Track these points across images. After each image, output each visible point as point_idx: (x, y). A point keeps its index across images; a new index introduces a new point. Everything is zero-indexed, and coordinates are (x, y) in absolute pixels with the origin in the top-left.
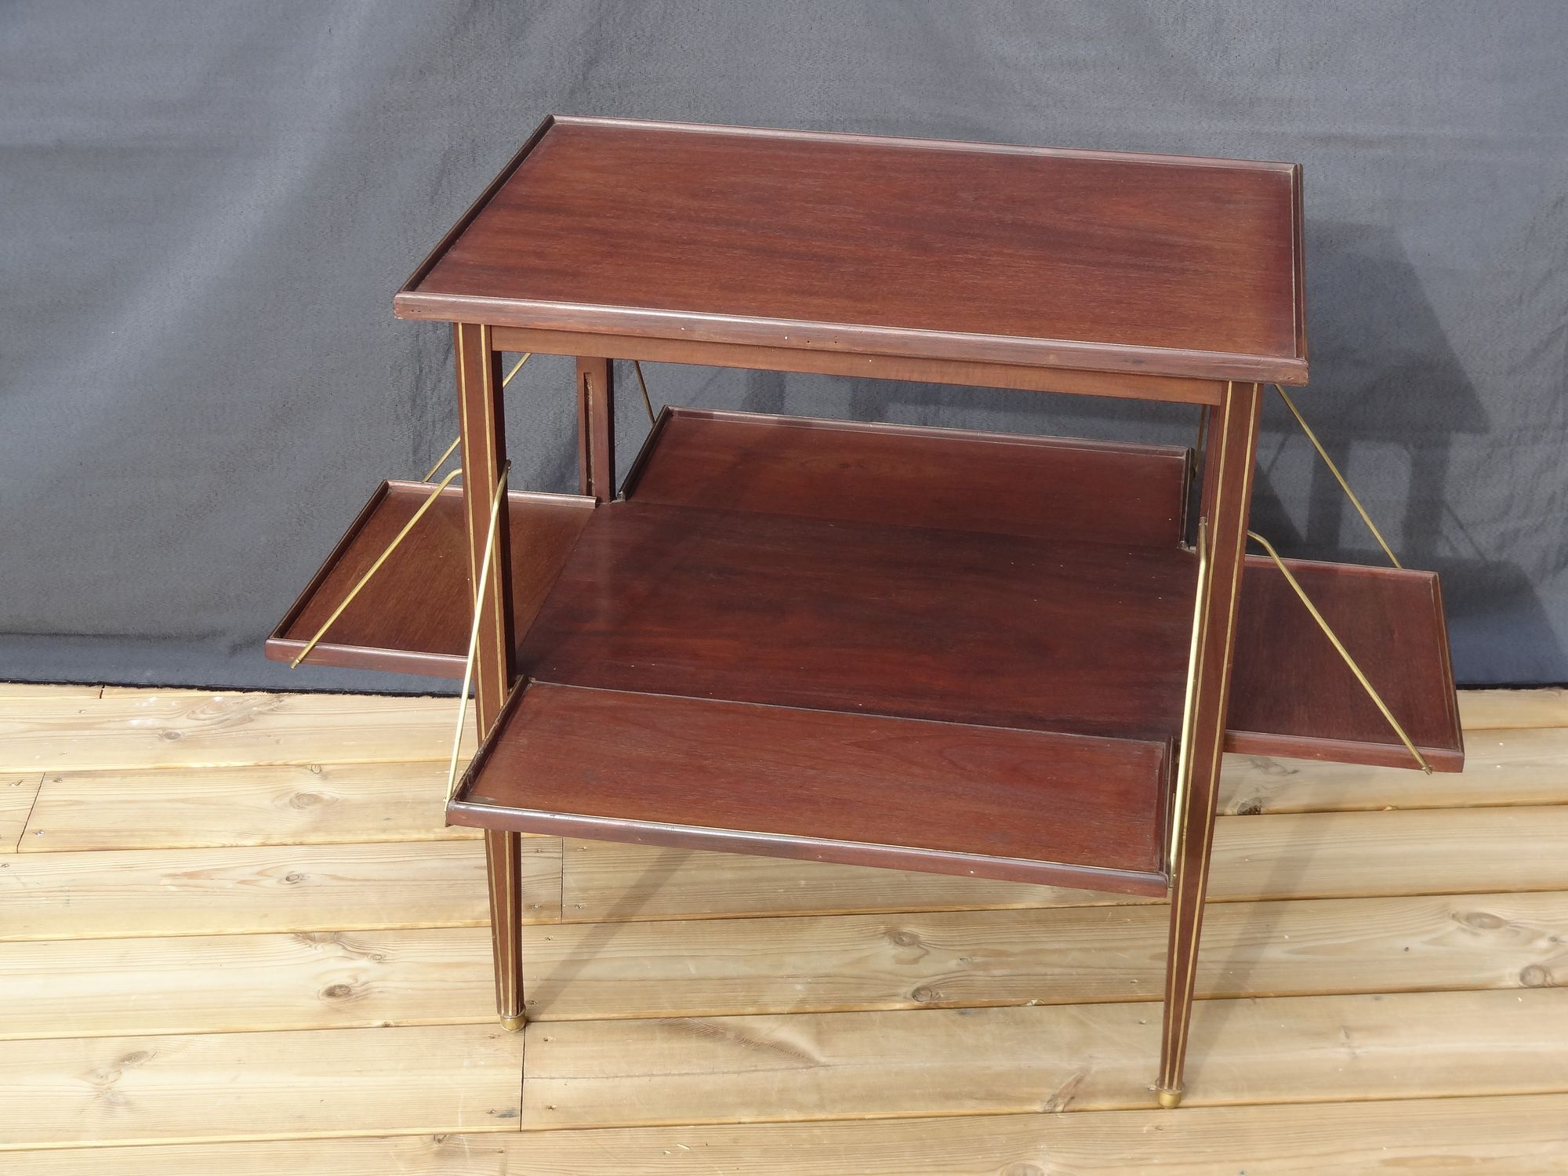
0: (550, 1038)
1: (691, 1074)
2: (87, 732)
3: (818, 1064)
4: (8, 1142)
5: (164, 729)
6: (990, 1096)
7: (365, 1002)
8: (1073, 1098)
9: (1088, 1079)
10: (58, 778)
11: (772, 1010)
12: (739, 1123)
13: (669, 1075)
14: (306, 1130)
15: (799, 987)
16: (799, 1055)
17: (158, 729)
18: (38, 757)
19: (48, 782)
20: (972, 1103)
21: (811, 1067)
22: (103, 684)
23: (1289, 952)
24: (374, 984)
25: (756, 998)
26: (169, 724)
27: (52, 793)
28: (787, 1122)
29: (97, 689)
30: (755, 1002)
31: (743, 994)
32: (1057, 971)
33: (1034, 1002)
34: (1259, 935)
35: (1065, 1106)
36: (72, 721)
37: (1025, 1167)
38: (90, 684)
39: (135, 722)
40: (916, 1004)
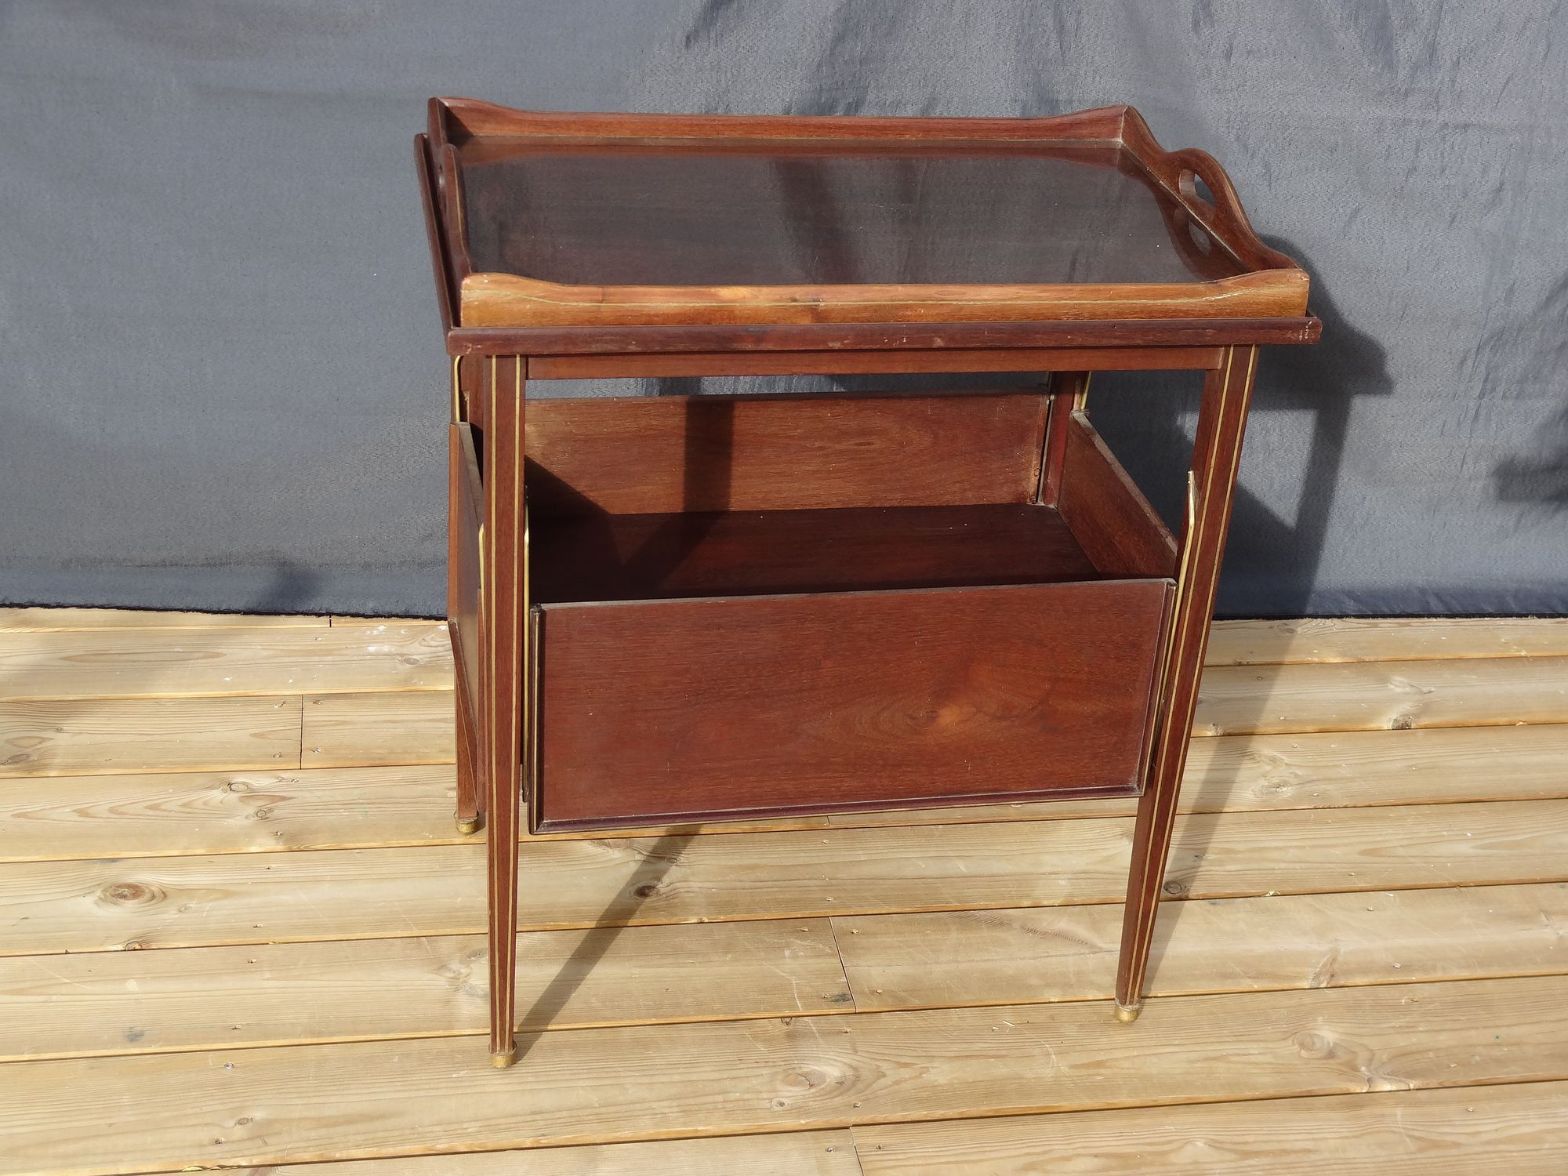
0: (855, 932)
1: (993, 960)
2: (330, 658)
3: (1101, 950)
4: (388, 1032)
5: (402, 655)
6: (1259, 976)
7: (676, 900)
8: (1332, 976)
9: (1340, 959)
10: (317, 699)
11: (1046, 903)
12: (1049, 1003)
13: (973, 960)
14: (662, 1017)
15: (1062, 882)
16: (1082, 942)
17: (397, 654)
18: (291, 681)
19: (308, 704)
20: (1249, 981)
21: (1096, 953)
22: (330, 614)
23: (1474, 847)
24: (678, 885)
25: (1028, 892)
26: (405, 651)
27: (313, 714)
28: (1090, 1001)
29: (326, 619)
30: (1028, 896)
31: (1015, 889)
32: (1283, 865)
33: (1271, 893)
34: (1445, 833)
35: (1328, 983)
36: (311, 648)
37: (1311, 1036)
38: (319, 615)
39: (372, 649)
40: (1170, 895)
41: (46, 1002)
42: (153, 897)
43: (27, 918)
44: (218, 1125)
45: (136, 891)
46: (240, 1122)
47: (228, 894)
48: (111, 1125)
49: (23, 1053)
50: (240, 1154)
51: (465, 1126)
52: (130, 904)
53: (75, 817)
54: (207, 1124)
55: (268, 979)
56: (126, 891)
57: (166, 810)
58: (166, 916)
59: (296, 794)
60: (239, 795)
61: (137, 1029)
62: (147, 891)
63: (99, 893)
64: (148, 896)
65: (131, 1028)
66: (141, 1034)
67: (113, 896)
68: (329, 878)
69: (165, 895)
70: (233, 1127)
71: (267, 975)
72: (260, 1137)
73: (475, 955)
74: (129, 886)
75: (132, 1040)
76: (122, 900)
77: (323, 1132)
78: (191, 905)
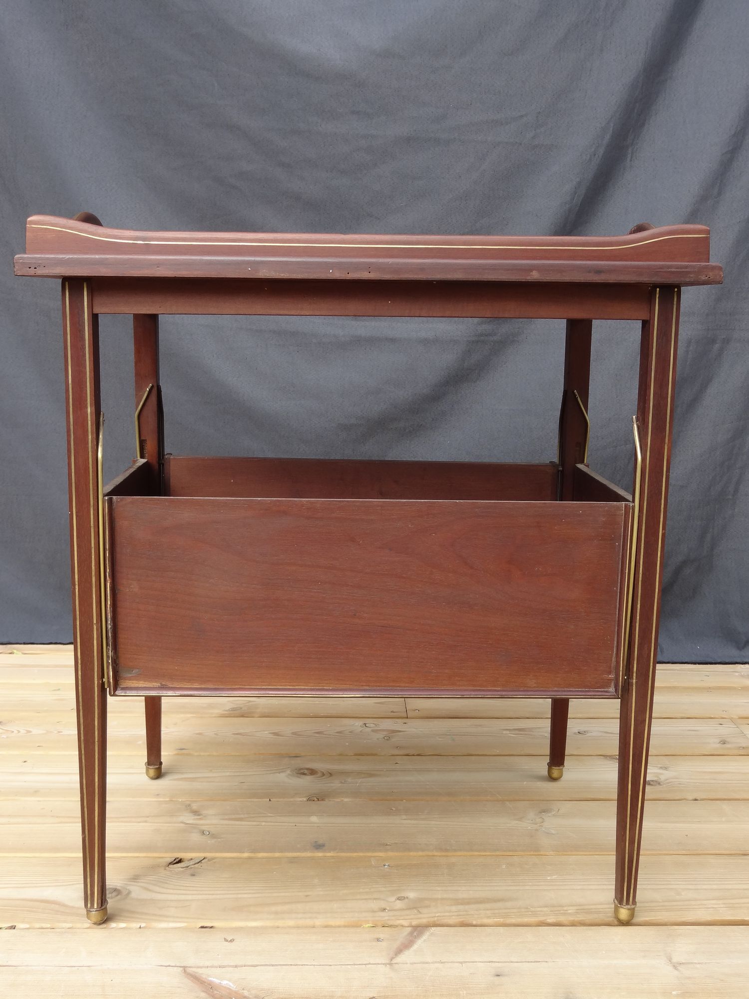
41: (258, 825)
42: (323, 775)
43: (244, 783)
44: (384, 900)
45: (312, 772)
46: (399, 899)
47: (371, 775)
48: (307, 896)
49: (244, 852)
50: (402, 918)
51: (565, 908)
52: (308, 778)
53: (271, 736)
54: (375, 899)
55: (405, 819)
56: (306, 771)
57: (325, 734)
58: (332, 785)
59: (407, 730)
60: (371, 729)
61: (321, 842)
62: (319, 772)
63: (288, 772)
64: (320, 774)
65: (316, 842)
66: (323, 845)
67: (297, 774)
68: (436, 770)
69: (331, 775)
70: (394, 901)
71: (404, 817)
72: (415, 908)
73: (544, 812)
74: (308, 769)
75: (317, 849)
76: (304, 776)
77: (461, 907)
78: (349, 780)
